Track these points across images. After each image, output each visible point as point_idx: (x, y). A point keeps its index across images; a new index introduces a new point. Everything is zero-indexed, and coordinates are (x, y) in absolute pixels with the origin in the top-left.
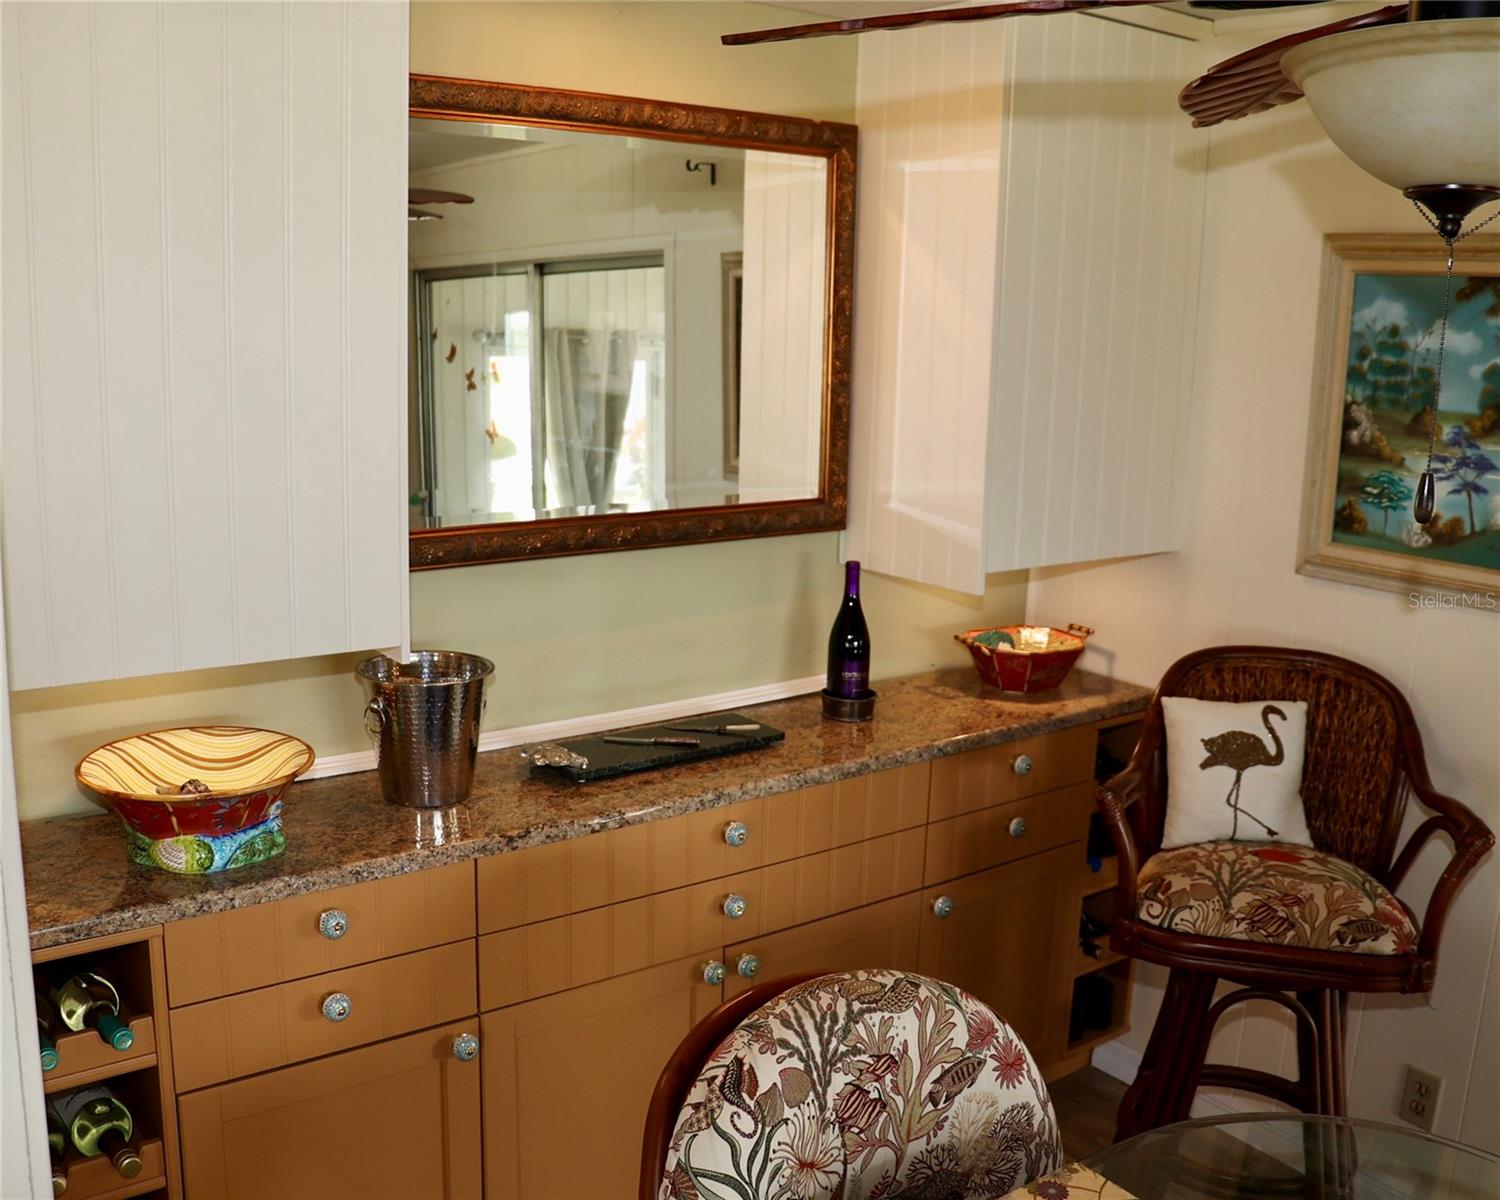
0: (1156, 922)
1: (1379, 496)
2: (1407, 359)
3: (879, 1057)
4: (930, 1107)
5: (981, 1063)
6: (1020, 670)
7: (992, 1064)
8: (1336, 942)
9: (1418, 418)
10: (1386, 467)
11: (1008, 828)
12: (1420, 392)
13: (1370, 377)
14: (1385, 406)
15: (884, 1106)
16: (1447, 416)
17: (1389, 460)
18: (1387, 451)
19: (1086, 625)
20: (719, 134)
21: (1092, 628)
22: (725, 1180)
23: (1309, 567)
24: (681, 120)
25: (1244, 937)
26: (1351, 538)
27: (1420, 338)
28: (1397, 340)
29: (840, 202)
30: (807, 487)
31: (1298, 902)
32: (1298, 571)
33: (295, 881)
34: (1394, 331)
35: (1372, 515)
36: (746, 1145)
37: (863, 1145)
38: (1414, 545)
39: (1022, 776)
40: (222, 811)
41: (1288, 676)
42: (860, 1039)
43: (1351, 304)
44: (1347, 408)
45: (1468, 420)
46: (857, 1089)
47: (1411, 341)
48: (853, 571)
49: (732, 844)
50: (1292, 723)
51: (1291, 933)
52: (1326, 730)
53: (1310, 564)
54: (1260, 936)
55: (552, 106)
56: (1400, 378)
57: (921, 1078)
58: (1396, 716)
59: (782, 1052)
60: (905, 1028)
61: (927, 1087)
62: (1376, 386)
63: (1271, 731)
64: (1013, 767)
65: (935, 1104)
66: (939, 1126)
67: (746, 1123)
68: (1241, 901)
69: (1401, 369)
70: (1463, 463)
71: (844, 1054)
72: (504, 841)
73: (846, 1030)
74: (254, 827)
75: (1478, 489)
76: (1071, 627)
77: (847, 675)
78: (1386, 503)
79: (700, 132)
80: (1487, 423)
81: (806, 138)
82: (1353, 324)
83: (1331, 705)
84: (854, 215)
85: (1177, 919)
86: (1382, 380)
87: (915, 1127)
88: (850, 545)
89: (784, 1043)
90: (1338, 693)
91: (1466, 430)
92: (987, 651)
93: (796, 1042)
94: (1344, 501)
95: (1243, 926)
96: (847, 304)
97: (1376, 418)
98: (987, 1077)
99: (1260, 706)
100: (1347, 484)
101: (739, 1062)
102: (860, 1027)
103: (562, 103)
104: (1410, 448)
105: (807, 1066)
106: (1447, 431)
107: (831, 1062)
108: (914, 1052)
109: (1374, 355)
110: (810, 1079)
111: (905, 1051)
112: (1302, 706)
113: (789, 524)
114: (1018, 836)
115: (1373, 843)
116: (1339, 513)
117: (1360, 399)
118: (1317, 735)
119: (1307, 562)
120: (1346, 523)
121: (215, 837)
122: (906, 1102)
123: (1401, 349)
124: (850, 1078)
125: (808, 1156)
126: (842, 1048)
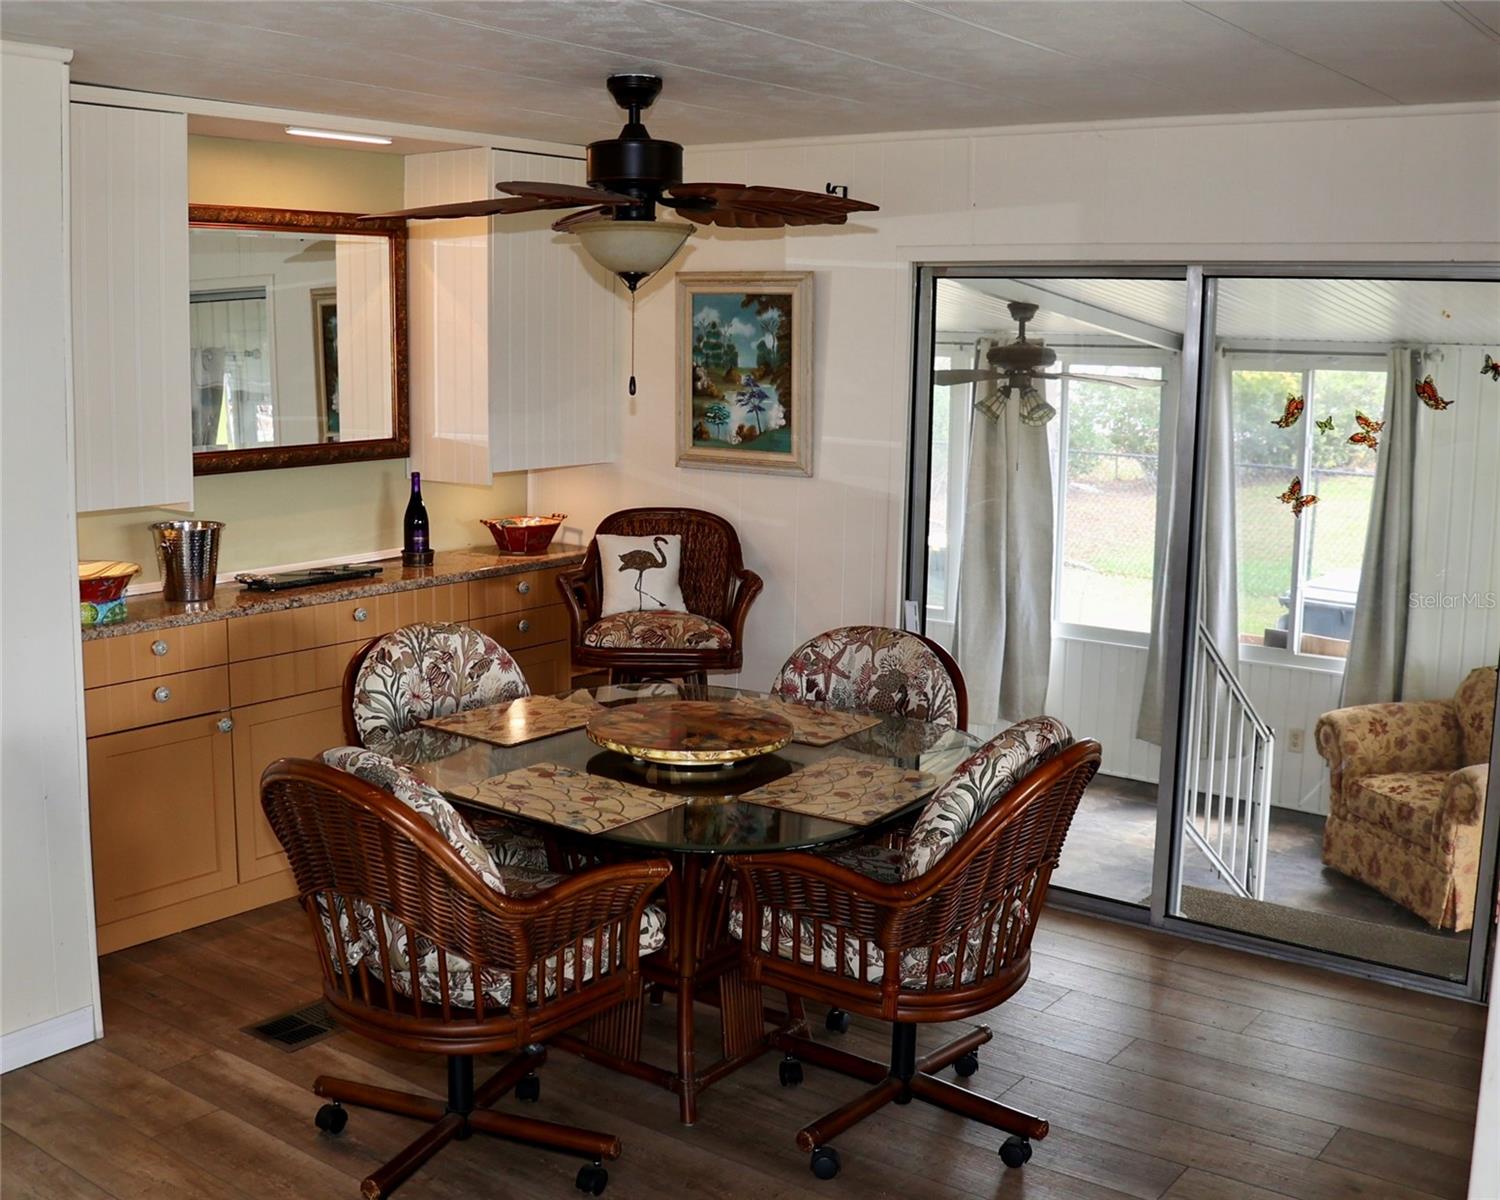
0: (593, 644)
1: (713, 418)
2: (721, 340)
3: (445, 653)
4: (470, 680)
5: (492, 661)
6: (521, 538)
7: (496, 662)
8: (688, 644)
9: (729, 373)
10: (716, 401)
11: (518, 628)
12: (728, 358)
13: (704, 351)
14: (713, 367)
15: (448, 677)
16: (742, 370)
17: (717, 397)
18: (716, 393)
19: (562, 513)
20: (328, 227)
21: (566, 514)
22: (381, 693)
23: (682, 462)
24: (307, 220)
25: (640, 646)
26: (703, 443)
27: (726, 328)
28: (716, 330)
29: (398, 263)
30: (386, 432)
31: (668, 627)
32: (677, 465)
33: (143, 624)
34: (714, 325)
35: (711, 428)
36: (389, 681)
37: (441, 693)
38: (734, 443)
39: (524, 594)
40: (104, 588)
41: (671, 522)
42: (435, 644)
43: (691, 311)
44: (694, 369)
45: (752, 371)
46: (435, 666)
47: (722, 331)
48: (416, 477)
49: (361, 621)
50: (672, 546)
51: (664, 642)
52: (693, 551)
53: (683, 460)
54: (647, 645)
55: (237, 217)
56: (719, 351)
57: (465, 666)
58: (728, 538)
59: (401, 645)
60: (455, 642)
61: (467, 671)
62: (707, 356)
63: (659, 550)
64: (518, 589)
65: (472, 679)
66: (475, 689)
67: (389, 671)
68: (637, 630)
69: (718, 346)
70: (752, 395)
71: (429, 649)
72: (242, 609)
73: (429, 639)
74: (115, 600)
75: (761, 409)
76: (554, 516)
77: (416, 538)
78: (718, 421)
79: (317, 227)
80: (762, 373)
81: (376, 226)
82: (693, 322)
83: (695, 536)
84: (405, 270)
85: (604, 641)
86: (710, 352)
87: (464, 689)
88: (413, 464)
89: (402, 642)
90: (698, 529)
91: (752, 377)
92: (500, 528)
93: (408, 642)
94: (697, 422)
95: (639, 640)
96: (404, 322)
97: (709, 374)
98: (495, 667)
99: (654, 537)
100: (698, 412)
101: (383, 649)
102: (435, 639)
103: (243, 214)
104: (727, 390)
105: (413, 653)
106: (743, 379)
107: (423, 651)
108: (460, 653)
109: (705, 339)
110: (415, 658)
111: (456, 652)
112: (679, 537)
113: (376, 453)
114: (525, 630)
115: (721, 608)
116: (695, 429)
117: (700, 364)
118: (688, 554)
119: (680, 459)
120: (699, 435)
121: (98, 604)
122: (459, 675)
123: (718, 335)
124: (432, 660)
125: (416, 692)
126: (428, 647)
